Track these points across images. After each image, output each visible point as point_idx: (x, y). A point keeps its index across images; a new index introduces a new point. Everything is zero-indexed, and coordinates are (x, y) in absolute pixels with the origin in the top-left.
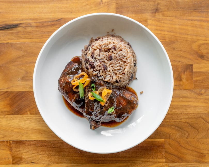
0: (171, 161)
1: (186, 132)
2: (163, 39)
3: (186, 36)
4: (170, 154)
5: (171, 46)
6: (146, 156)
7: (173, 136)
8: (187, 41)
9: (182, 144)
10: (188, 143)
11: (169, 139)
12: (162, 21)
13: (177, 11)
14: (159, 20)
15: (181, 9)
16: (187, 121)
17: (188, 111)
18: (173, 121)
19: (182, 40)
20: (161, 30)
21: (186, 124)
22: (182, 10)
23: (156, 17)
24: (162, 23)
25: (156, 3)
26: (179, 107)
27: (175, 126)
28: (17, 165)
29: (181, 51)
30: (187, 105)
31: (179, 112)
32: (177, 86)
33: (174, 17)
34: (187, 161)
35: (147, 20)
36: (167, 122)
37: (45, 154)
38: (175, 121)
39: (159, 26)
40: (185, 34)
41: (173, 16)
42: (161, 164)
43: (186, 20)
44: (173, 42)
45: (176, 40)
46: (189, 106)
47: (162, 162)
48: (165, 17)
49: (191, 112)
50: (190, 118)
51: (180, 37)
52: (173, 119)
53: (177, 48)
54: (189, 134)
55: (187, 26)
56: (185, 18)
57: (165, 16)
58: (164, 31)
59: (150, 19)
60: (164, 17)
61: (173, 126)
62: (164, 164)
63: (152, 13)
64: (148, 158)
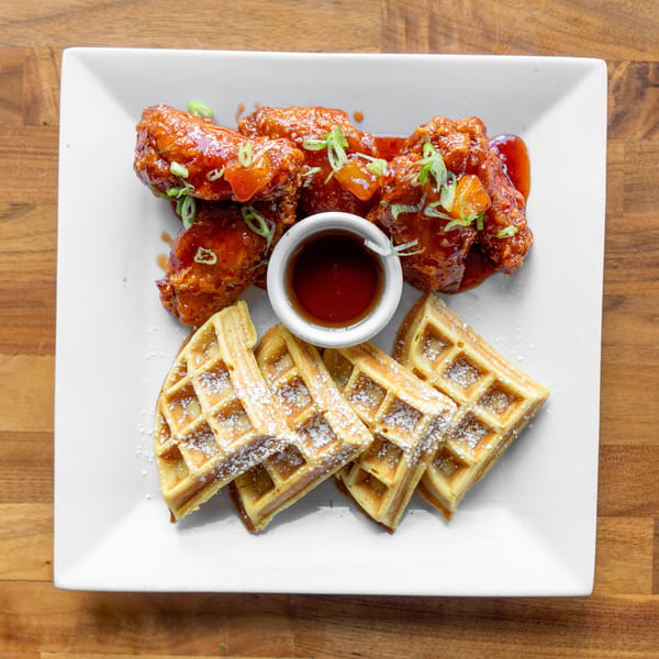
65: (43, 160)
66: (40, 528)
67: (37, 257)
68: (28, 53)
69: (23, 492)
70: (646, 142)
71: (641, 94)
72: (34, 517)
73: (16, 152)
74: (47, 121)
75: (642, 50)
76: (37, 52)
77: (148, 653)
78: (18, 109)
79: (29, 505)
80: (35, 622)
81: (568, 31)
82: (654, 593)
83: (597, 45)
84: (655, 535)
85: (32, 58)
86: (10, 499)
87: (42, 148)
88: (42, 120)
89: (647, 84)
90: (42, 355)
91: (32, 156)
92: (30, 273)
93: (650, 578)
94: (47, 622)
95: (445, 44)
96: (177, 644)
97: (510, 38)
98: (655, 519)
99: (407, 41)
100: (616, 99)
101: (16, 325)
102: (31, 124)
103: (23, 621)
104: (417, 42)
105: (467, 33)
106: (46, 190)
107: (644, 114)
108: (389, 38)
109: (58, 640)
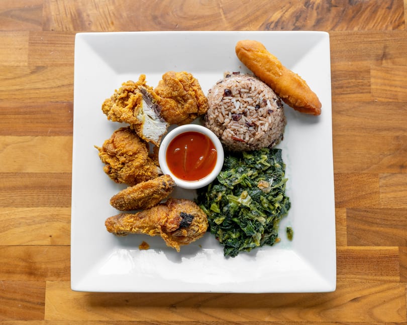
65: (51, 46)
66: (47, 219)
67: (48, 90)
69: (39, 202)
70: (332, 31)
71: (329, 10)
72: (44, 214)
73: (39, 43)
74: (53, 29)
78: (40, 24)
79: (42, 208)
80: (43, 266)
82: (348, 245)
84: (347, 216)
85: (47, 1)
86: (33, 206)
87: (51, 41)
88: (51, 29)
89: (331, 6)
90: (49, 136)
91: (47, 45)
92: (44, 98)
93: (346, 238)
94: (50, 266)
98: (347, 209)
100: (318, 13)
101: (37, 122)
102: (46, 31)
103: (38, 265)
106: (53, 60)
107: (331, 19)
109: (55, 275)
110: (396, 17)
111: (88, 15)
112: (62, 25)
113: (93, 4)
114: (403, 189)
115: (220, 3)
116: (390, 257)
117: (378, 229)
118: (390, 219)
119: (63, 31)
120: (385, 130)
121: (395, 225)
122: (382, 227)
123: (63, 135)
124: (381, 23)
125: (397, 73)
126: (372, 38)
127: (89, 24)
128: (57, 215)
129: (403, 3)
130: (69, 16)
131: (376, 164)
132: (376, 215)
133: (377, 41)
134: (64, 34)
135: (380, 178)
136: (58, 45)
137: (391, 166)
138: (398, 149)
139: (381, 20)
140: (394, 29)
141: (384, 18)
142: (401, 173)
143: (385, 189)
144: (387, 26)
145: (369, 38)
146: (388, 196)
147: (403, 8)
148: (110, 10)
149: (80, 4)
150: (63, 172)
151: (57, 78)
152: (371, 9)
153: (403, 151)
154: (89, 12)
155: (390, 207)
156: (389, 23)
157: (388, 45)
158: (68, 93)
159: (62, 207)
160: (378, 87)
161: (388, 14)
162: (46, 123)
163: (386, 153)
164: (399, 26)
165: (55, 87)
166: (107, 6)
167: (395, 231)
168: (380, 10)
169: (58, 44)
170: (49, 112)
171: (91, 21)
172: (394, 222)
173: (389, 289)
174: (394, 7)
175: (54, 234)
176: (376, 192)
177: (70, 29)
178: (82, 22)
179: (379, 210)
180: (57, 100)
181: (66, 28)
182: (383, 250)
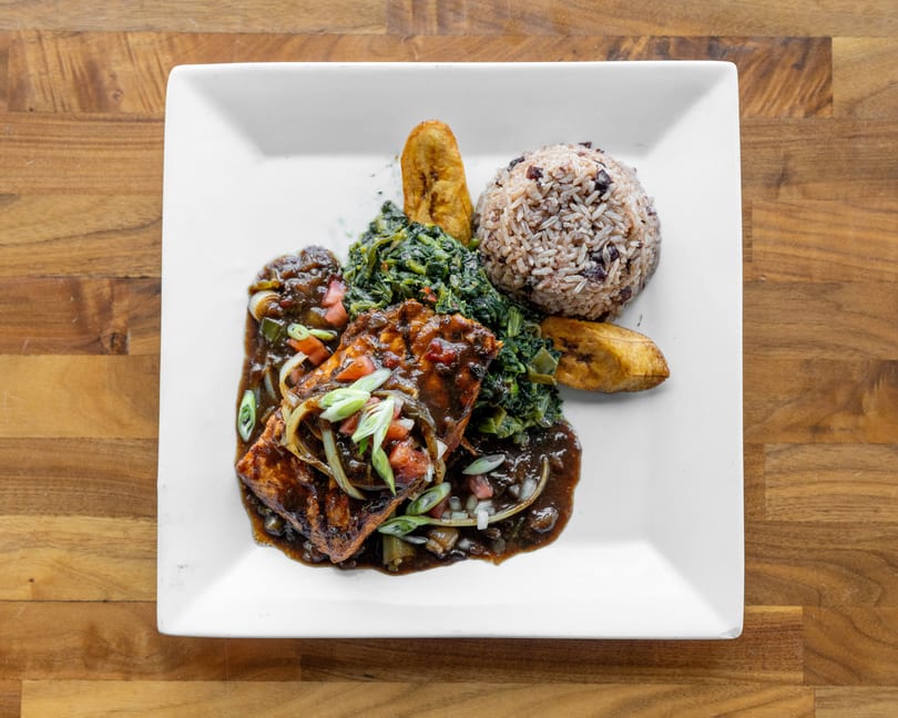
0: (826, 679)
1: (873, 585)
2: (802, 276)
3: (879, 266)
4: (821, 655)
5: (828, 297)
6: (743, 662)
7: (831, 597)
8: (881, 281)
9: (859, 626)
10: (880, 621)
11: (820, 605)
12: (802, 215)
13: (852, 182)
14: (790, 211)
15: (863, 176)
16: (878, 546)
17: (882, 516)
18: (831, 546)
19: (865, 278)
20: (798, 246)
21: (874, 558)
22: (866, 179)
23: (781, 199)
24: (797, 218)
25: (782, 153)
26: (852, 502)
27: (841, 565)
28: (315, 683)
29: (862, 314)
30: (879, 494)
31: (853, 518)
32: (848, 432)
33: (840, 202)
34: (877, 682)
35: (751, 208)
36: (813, 550)
37: (410, 649)
38: (840, 546)
39: (791, 232)
40: (877, 259)
41: (837, 199)
42: (791, 688)
43: (879, 210)
44: (836, 286)
45: (846, 279)
46: (884, 498)
47: (795, 683)
48: (814, 202)
49: (891, 520)
50: (888, 539)
51: (861, 269)
52: (832, 541)
53: (848, 306)
54: (884, 592)
55: (884, 230)
56: (876, 206)
57: (810, 198)
58: (808, 247)
59: (760, 208)
60: (807, 202)
61: (831, 563)
62: (799, 689)
63: (768, 186)
64: (747, 667)
65: (28, 147)
66: (22, 543)
67: (23, 250)
68: (14, 36)
72: (16, 530)
74: (33, 107)
75: (661, 25)
76: (23, 35)
77: (141, 679)
78: (3, 95)
79: (12, 517)
80: (16, 647)
81: (583, 6)
83: (614, 20)
85: (18, 42)
87: (27, 134)
88: (27, 107)
90: (27, 354)
91: (18, 144)
92: (13, 267)
94: (28, 646)
95: (455, 21)
96: (173, 667)
97: (523, 13)
99: (414, 19)
102: (16, 110)
103: (5, 645)
104: (425, 19)
105: (478, 9)
106: (32, 179)
108: (395, 16)
109: (41, 666)
110: (813, 88)
111: (113, 76)
112: (53, 97)
113: (125, 49)
114: (816, 479)
115: (415, 52)
116: (784, 628)
117: (758, 567)
118: (787, 544)
119: (56, 111)
120: (781, 346)
121: (796, 560)
122: (767, 563)
123: (58, 353)
124: (779, 102)
125: (812, 216)
126: (759, 135)
127: (115, 96)
128: (46, 533)
129: (831, 55)
130: (69, 77)
131: (757, 422)
132: (756, 536)
133: (769, 142)
134: (56, 118)
135: (768, 454)
136: (45, 145)
137: (791, 428)
138: (809, 390)
139: (779, 94)
140: (807, 115)
141: (787, 90)
142: (813, 443)
143: (778, 479)
144: (792, 109)
145: (753, 134)
146: (785, 493)
147: (831, 65)
148: (162, 63)
149: (94, 49)
150: (58, 436)
151: (42, 222)
152: (757, 68)
153: (819, 395)
154: (116, 69)
155: (785, 519)
156: (797, 102)
157: (793, 153)
158: (67, 255)
159: (56, 515)
160: (768, 249)
161: (796, 81)
162: (19, 324)
163: (781, 398)
164: (818, 108)
165: (38, 243)
166: (156, 54)
167: (796, 572)
168: (777, 71)
169: (42, 142)
170: (26, 300)
171: (118, 90)
172: (793, 552)
173: (778, 699)
174: (810, 64)
175: (38, 576)
176: (757, 485)
177: (70, 105)
178: (100, 92)
179: (761, 526)
180: (43, 272)
181: (63, 105)
182: (769, 614)
